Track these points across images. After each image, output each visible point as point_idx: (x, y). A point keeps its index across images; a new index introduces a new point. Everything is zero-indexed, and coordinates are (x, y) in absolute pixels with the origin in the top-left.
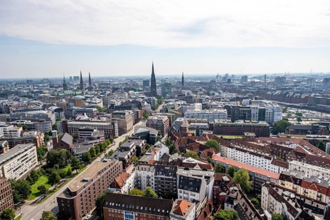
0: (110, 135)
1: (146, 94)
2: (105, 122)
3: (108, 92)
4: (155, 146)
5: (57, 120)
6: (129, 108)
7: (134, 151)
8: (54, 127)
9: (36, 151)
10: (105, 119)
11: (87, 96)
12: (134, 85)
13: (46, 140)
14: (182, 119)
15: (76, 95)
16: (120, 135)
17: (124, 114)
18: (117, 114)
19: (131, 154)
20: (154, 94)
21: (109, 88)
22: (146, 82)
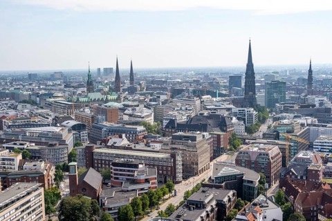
0: (167, 177)
1: (235, 102)
2: (158, 151)
3: (163, 98)
4: (255, 205)
5: (75, 145)
6: (203, 128)
7: (212, 210)
8: (71, 157)
9: (42, 196)
10: (158, 146)
11: (126, 103)
12: (211, 84)
13: (59, 178)
14: (310, 155)
15: (107, 101)
16: (185, 178)
17: (194, 139)
18: (180, 138)
19: (208, 215)
20: (251, 102)
21: (165, 89)
22: (234, 80)
